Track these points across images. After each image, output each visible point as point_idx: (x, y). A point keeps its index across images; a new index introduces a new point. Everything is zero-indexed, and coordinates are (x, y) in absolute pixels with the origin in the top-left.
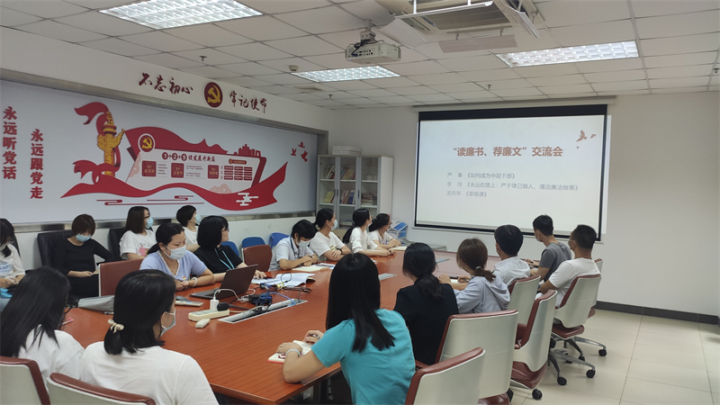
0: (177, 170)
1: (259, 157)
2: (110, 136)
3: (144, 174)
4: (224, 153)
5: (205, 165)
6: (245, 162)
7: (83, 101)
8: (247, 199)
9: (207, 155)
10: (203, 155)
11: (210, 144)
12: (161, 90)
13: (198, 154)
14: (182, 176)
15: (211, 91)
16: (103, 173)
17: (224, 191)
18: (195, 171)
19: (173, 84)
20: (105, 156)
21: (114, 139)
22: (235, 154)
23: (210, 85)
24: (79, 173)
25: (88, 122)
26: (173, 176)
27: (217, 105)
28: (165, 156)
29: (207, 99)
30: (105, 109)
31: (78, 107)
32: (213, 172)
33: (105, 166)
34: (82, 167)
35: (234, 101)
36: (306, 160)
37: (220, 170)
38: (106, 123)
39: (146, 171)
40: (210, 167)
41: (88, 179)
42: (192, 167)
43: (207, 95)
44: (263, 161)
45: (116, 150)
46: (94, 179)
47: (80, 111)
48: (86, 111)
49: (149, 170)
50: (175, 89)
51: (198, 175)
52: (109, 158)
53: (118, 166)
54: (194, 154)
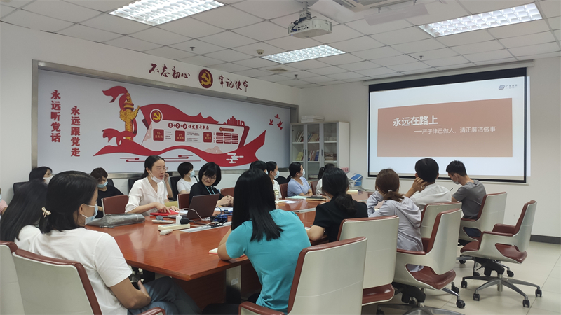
0: (180, 136)
1: (244, 126)
2: (129, 110)
3: (155, 139)
4: (216, 123)
5: (201, 132)
6: (233, 130)
7: (109, 86)
8: (235, 158)
9: (203, 125)
10: (199, 124)
11: (205, 116)
12: (166, 76)
13: (196, 124)
14: (183, 140)
15: (204, 76)
16: (124, 138)
17: (216, 152)
18: (193, 136)
19: (174, 71)
20: (126, 126)
21: (132, 113)
22: (225, 124)
23: (203, 72)
24: (107, 138)
25: (113, 101)
26: (177, 140)
27: (209, 86)
28: (170, 125)
29: (201, 82)
30: (125, 91)
31: (105, 90)
32: (207, 138)
33: (125, 133)
34: (109, 133)
35: (222, 83)
36: (281, 128)
37: (213, 136)
38: (126, 101)
39: (156, 136)
40: (205, 134)
41: (113, 142)
42: (191, 134)
43: (201, 79)
44: (247, 129)
45: (133, 121)
46: (118, 143)
47: (106, 93)
48: (112, 93)
49: (159, 135)
51: (196, 139)
52: (129, 127)
53: (135, 133)
54: (192, 124)
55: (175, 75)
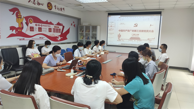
0: (40, 29)
1: (62, 26)
2: (20, 18)
3: (30, 31)
4: (53, 24)
5: (48, 28)
6: (59, 27)
7: (12, 7)
8: (60, 38)
9: (48, 25)
10: (47, 25)
11: (49, 21)
12: (35, 4)
13: (46, 25)
14: (41, 31)
15: (49, 5)
16: (18, 30)
17: (53, 36)
18: (45, 30)
19: (38, 2)
20: (19, 25)
21: (21, 20)
22: (56, 25)
23: (49, 3)
24: (11, 30)
25: (13, 14)
26: (39, 31)
27: (51, 9)
28: (36, 25)
29: (48, 8)
30: (18, 10)
31: (10, 9)
32: (50, 30)
33: (19, 28)
34: (12, 28)
35: (56, 8)
36: (75, 27)
37: (52, 29)
38: (19, 14)
39: (31, 30)
40: (49, 29)
41: (14, 32)
42: (44, 29)
43: (48, 6)
44: (64, 27)
45: (22, 23)
46: (16, 32)
47: (11, 10)
48: (13, 10)
49: (32, 29)
50: (39, 4)
51: (46, 31)
52: (20, 25)
53: (23, 28)
54: (44, 25)
55: (38, 4)
